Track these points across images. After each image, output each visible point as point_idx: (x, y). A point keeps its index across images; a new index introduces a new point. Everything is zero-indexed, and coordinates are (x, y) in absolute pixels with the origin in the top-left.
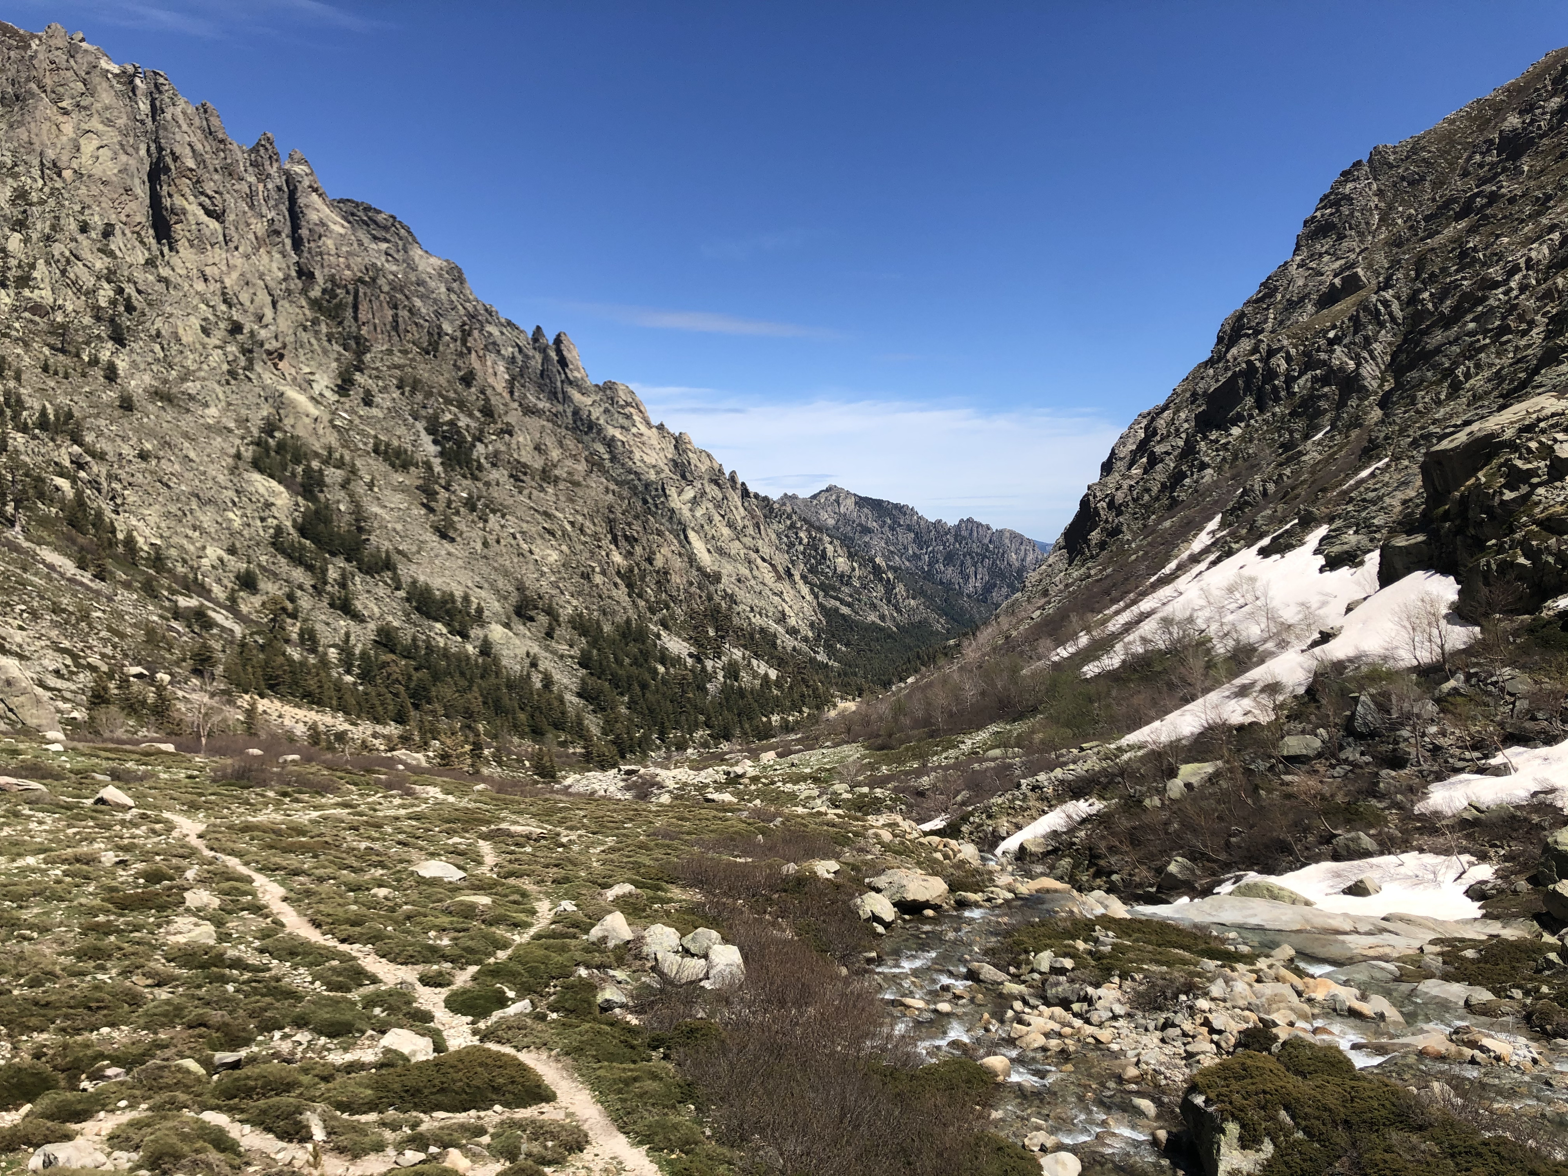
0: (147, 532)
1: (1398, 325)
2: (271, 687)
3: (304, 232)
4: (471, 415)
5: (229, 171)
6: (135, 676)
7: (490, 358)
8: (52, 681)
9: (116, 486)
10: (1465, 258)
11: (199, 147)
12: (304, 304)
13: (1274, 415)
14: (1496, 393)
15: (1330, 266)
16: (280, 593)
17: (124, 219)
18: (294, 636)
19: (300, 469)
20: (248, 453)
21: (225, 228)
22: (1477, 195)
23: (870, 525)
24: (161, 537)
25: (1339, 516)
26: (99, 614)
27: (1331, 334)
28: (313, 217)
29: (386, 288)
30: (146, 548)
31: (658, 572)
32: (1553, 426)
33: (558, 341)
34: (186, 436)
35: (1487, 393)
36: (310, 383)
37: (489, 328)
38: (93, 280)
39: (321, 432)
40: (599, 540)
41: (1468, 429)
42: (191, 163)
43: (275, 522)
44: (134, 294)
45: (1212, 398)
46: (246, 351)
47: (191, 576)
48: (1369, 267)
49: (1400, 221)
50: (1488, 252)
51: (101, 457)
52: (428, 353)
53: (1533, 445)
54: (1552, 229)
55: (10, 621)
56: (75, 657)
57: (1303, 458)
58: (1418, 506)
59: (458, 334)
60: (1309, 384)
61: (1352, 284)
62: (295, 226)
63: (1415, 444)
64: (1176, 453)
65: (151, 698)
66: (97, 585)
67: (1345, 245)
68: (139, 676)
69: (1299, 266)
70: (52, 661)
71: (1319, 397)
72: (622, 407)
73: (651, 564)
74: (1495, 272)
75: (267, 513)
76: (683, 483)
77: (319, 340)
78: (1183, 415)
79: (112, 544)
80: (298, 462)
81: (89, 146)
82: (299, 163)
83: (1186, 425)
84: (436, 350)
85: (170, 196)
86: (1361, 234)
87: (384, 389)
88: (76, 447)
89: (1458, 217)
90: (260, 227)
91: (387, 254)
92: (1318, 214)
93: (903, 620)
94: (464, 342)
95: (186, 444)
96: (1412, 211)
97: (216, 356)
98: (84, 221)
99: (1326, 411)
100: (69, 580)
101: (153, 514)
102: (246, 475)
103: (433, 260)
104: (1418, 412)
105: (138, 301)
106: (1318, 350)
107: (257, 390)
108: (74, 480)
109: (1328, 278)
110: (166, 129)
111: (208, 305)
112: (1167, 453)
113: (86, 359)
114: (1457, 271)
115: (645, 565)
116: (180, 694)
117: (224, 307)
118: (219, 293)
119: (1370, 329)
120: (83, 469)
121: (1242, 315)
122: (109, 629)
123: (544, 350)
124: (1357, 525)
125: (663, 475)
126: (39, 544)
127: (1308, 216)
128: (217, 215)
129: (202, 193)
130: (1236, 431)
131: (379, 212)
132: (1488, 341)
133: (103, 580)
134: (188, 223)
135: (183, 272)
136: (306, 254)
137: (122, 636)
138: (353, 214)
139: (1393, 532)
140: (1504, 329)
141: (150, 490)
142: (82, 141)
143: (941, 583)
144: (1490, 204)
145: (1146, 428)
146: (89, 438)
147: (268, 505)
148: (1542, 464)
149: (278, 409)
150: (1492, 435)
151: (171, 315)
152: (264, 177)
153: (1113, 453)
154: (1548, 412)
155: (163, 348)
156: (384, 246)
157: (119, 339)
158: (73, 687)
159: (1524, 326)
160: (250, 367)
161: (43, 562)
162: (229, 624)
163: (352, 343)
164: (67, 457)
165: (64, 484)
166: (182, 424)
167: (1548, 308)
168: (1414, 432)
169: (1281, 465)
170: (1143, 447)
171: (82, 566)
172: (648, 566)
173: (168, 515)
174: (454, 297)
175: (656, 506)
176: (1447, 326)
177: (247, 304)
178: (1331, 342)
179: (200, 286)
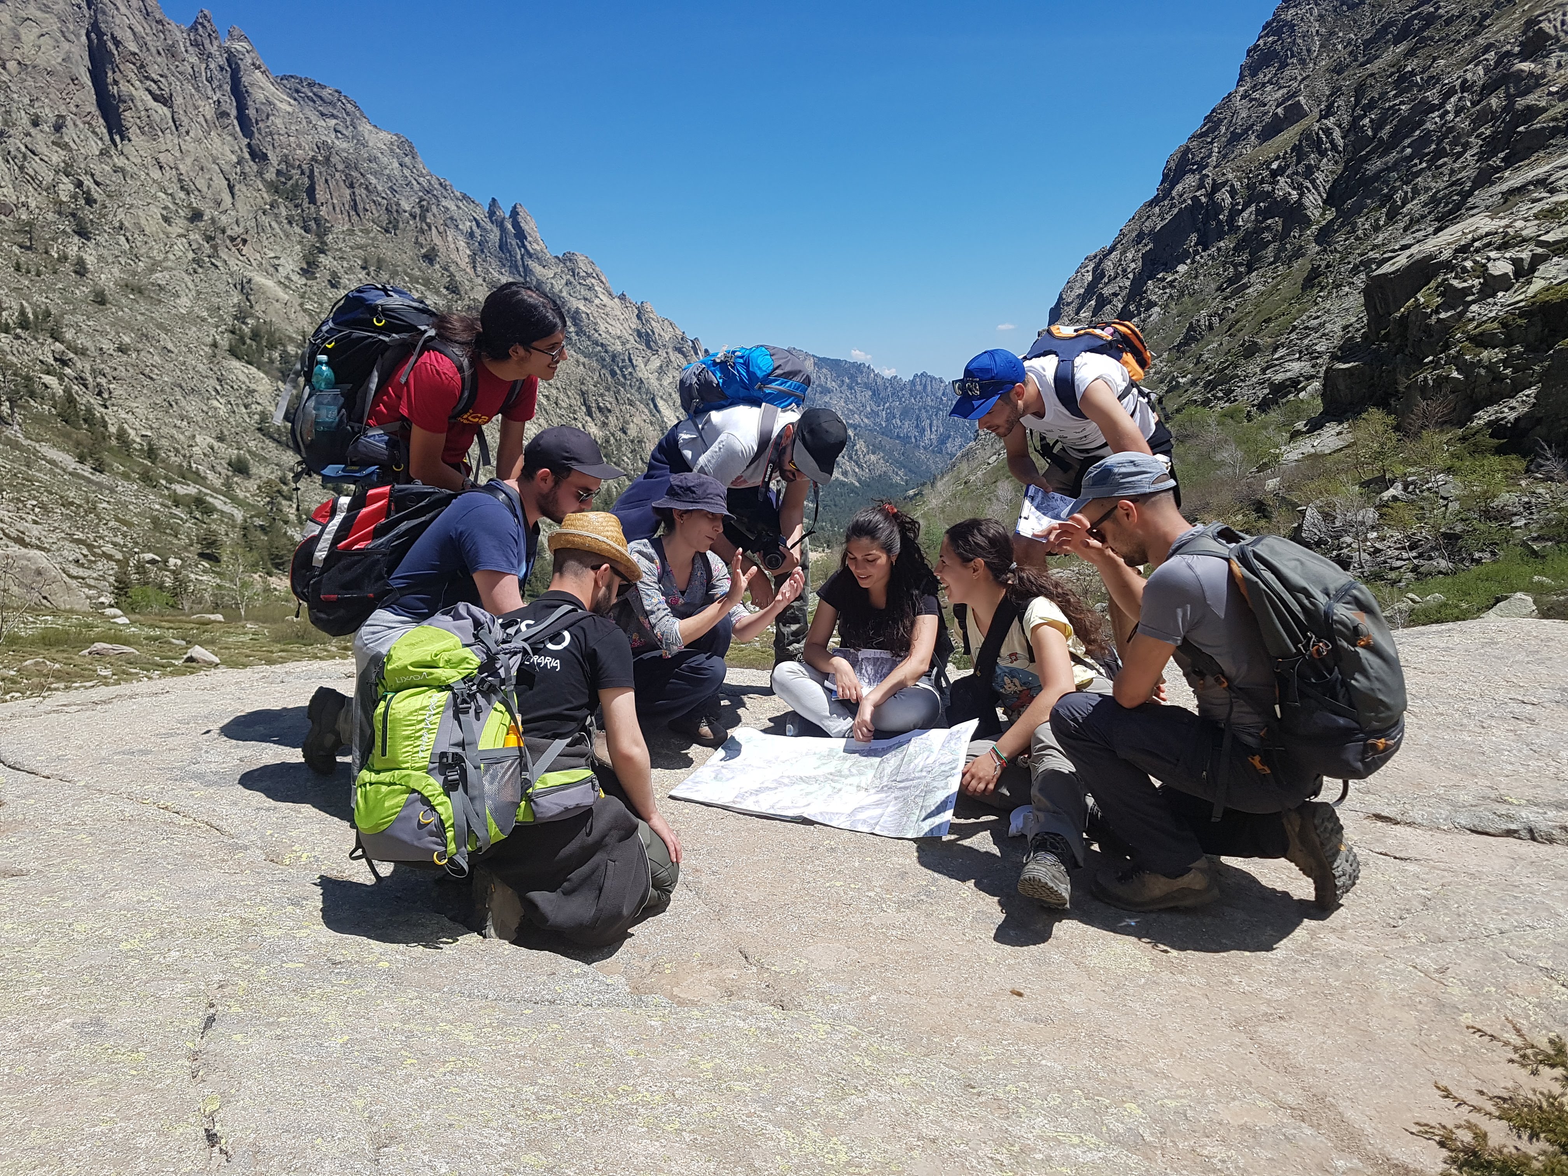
0: (137, 425)
1: (1339, 153)
2: (277, 566)
3: (251, 112)
4: (437, 293)
5: (171, 52)
6: (148, 562)
7: (451, 233)
8: (75, 570)
9: (103, 381)
10: (1403, 81)
11: (139, 29)
12: (261, 186)
13: (1219, 249)
14: (1432, 216)
15: (1273, 95)
16: (272, 477)
17: (74, 110)
18: (293, 517)
19: (276, 355)
20: (224, 342)
21: (173, 113)
22: (1414, 17)
23: (829, 385)
24: (152, 428)
25: (1283, 345)
26: (105, 505)
27: (1274, 166)
28: (259, 95)
29: (340, 167)
30: (138, 440)
31: (632, 441)
32: (1489, 244)
33: (514, 213)
34: (160, 326)
35: (1423, 217)
36: (276, 267)
37: (444, 203)
38: (52, 174)
39: (293, 316)
40: (575, 412)
41: (1408, 252)
42: (133, 48)
43: (259, 408)
44: (93, 186)
45: (1156, 236)
46: (209, 239)
47: (185, 464)
48: (1311, 95)
49: (1340, 47)
50: (1425, 76)
51: (82, 352)
52: (387, 231)
53: (1468, 264)
54: (1487, 49)
55: (24, 516)
56: (90, 547)
57: (1247, 291)
58: (1358, 330)
59: (418, 211)
60: (1253, 217)
61: (1295, 113)
62: (241, 108)
63: (1355, 271)
64: (1124, 293)
65: (169, 582)
66: (97, 477)
67: (1287, 72)
68: (153, 562)
69: (1243, 97)
70: (72, 552)
71: (1263, 230)
72: (584, 279)
73: (625, 433)
74: (1432, 95)
75: (250, 400)
76: (649, 352)
77: (280, 223)
78: (1130, 256)
79: (105, 437)
80: (272, 346)
81: (29, 34)
82: (239, 40)
83: (1133, 265)
84: (396, 228)
85: (116, 82)
86: (1302, 62)
87: (350, 270)
88: (57, 344)
89: (1397, 42)
90: (208, 110)
91: (336, 131)
92: (1261, 42)
93: (865, 474)
94: (423, 218)
95: (163, 335)
96: (1352, 36)
97: (180, 245)
98: (36, 114)
99: (1269, 242)
100: (70, 474)
101: (140, 406)
102: (225, 363)
103: (382, 135)
104: (1358, 238)
105: (97, 193)
106: (1262, 182)
107: (224, 276)
108: (61, 377)
109: (1271, 108)
110: (104, 13)
111: (166, 193)
112: (1115, 295)
113: (56, 256)
114: (1395, 96)
115: (619, 434)
116: (192, 576)
117: (182, 195)
118: (175, 180)
119: (1313, 158)
120: (68, 366)
121: (1187, 150)
122: (117, 519)
123: (501, 225)
124: (1300, 352)
125: (628, 346)
126: (38, 441)
127: (1251, 45)
128: (165, 100)
129: (147, 78)
130: (1182, 268)
131: (321, 86)
132: (1424, 165)
133: (101, 472)
134: (137, 109)
135: (138, 161)
136: (256, 135)
137: (129, 524)
138: (297, 91)
139: (1334, 358)
140: (1440, 153)
141: (134, 383)
142: (22, 31)
143: (898, 437)
144: (1427, 26)
145: (1094, 270)
146: (69, 335)
147: (251, 392)
148: (1476, 282)
149: (247, 296)
150: (1431, 257)
151: (132, 206)
152: (205, 56)
153: (1061, 298)
154: (1483, 231)
155: (127, 240)
156: (333, 122)
157: (83, 233)
158: (95, 575)
159: (1459, 149)
160: (215, 254)
161: (44, 458)
162: (227, 509)
163: (312, 224)
164: (50, 355)
165: (51, 380)
166: (156, 315)
167: (1482, 129)
168: (1355, 259)
169: (1226, 299)
170: (1091, 289)
171: (82, 460)
172: (622, 435)
173: (154, 406)
174: (407, 172)
175: (624, 376)
176: (1386, 152)
177: (205, 189)
178: (1274, 174)
179: (156, 174)
